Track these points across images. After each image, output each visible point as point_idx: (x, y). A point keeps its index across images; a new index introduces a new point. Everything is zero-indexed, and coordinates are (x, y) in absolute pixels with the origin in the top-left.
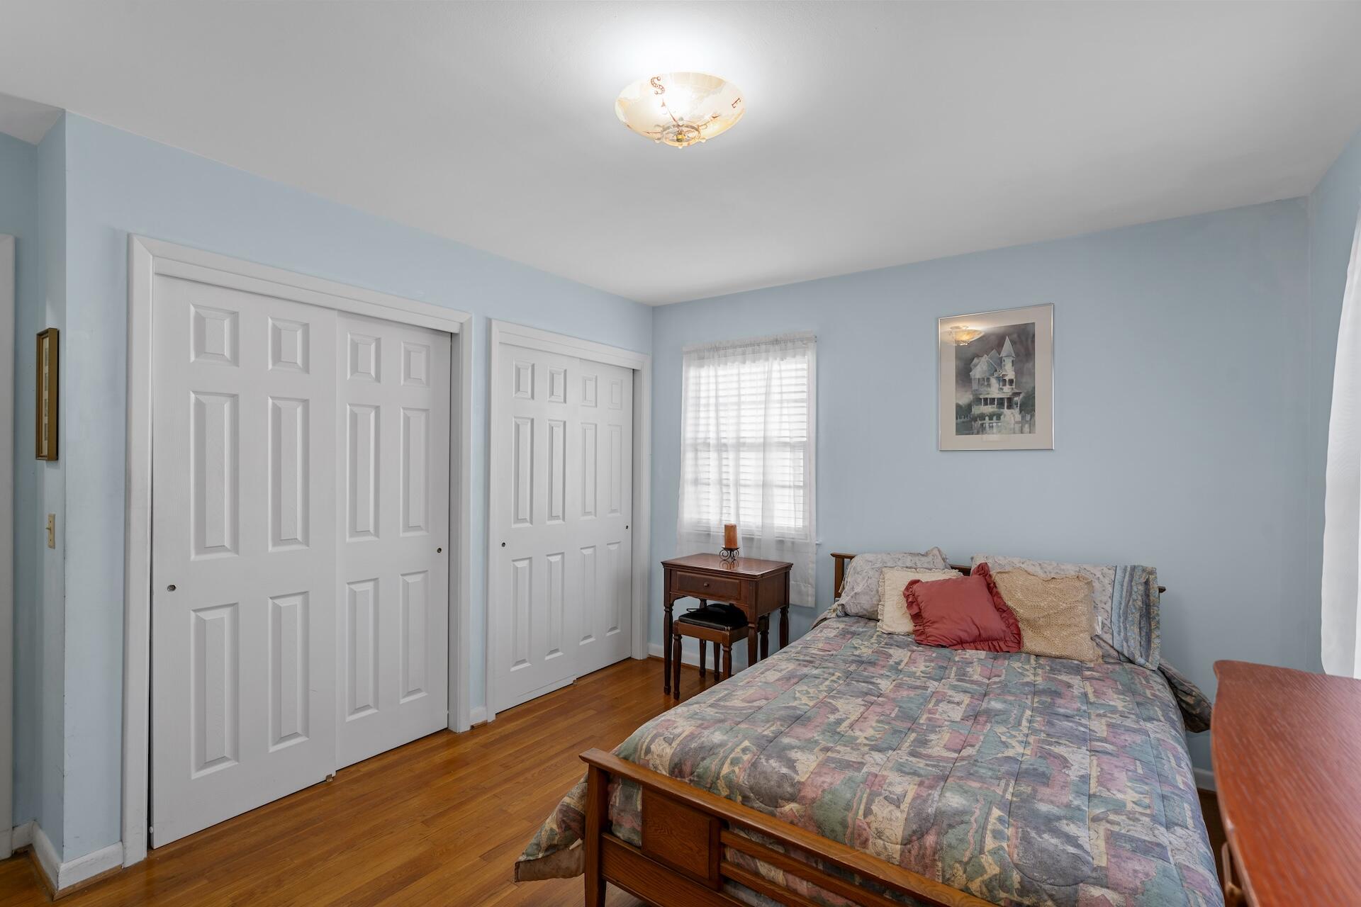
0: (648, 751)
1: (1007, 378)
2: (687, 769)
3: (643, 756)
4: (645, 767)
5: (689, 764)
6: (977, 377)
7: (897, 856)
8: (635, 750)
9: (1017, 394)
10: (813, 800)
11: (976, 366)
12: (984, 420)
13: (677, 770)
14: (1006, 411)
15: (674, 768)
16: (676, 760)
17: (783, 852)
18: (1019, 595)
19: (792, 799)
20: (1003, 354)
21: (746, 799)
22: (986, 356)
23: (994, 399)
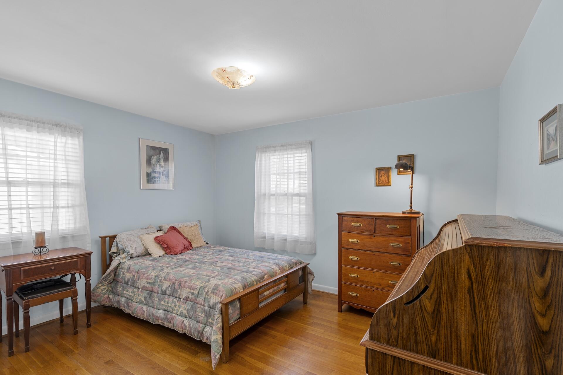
0: (235, 289)
1: (162, 165)
2: (246, 285)
3: (235, 291)
4: (237, 293)
5: (246, 283)
6: (153, 163)
7: (280, 272)
8: (232, 291)
9: (164, 171)
10: (268, 272)
11: (152, 159)
12: (155, 178)
13: (245, 287)
14: (161, 176)
15: (244, 287)
16: (243, 285)
17: (268, 286)
18: (187, 233)
19: (265, 275)
20: (161, 157)
21: (259, 281)
22: (155, 156)
23: (158, 172)
